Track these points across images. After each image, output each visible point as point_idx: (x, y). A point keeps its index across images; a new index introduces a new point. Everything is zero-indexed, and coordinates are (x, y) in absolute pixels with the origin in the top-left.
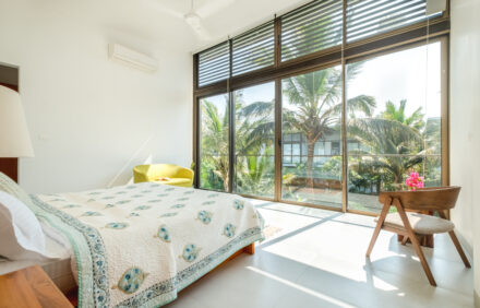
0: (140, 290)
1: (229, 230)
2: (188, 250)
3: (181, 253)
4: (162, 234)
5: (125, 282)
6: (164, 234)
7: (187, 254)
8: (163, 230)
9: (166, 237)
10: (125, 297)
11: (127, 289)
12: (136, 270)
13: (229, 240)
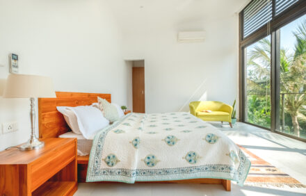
0: (115, 167)
1: (191, 157)
2: (149, 158)
3: (144, 158)
4: (135, 142)
5: (108, 160)
6: (136, 143)
7: (147, 160)
8: (136, 140)
9: (136, 145)
10: (107, 167)
11: (108, 163)
12: (114, 156)
13: (189, 165)
